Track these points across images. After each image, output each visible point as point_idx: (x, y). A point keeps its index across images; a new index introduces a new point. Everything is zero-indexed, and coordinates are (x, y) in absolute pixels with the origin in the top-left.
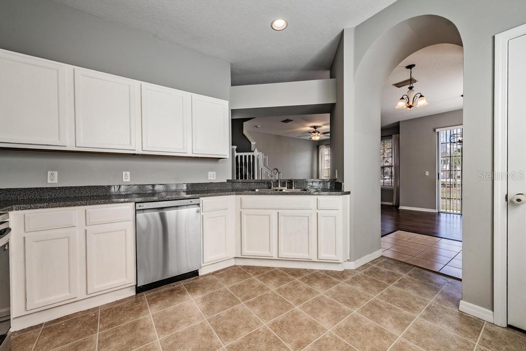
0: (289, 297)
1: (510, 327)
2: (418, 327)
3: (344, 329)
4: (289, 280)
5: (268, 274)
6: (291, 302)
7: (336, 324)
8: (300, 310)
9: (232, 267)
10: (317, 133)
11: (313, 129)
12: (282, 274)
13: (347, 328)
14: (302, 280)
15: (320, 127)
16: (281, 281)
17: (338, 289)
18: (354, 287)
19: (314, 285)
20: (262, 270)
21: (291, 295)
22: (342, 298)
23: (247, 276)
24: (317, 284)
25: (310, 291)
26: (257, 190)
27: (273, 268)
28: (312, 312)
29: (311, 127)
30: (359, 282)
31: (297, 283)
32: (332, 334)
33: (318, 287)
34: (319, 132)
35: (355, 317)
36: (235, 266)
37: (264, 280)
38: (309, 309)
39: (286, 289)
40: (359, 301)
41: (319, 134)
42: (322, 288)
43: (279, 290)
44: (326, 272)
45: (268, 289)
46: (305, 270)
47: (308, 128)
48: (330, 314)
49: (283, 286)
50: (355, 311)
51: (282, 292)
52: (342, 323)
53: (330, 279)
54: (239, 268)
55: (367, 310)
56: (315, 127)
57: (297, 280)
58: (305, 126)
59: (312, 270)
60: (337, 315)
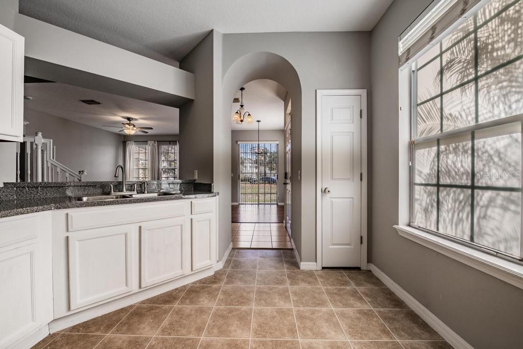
0: (184, 332)
1: (323, 268)
2: (295, 293)
3: (259, 328)
4: (166, 312)
5: (128, 318)
6: (191, 336)
7: (250, 328)
8: (208, 339)
9: (44, 341)
10: (132, 127)
11: (126, 121)
12: (151, 309)
13: (260, 326)
14: (182, 303)
15: (136, 120)
16: (158, 318)
17: (225, 294)
18: (235, 285)
19: (199, 302)
20: (114, 318)
21: (184, 328)
22: (234, 301)
23: (93, 339)
24: (202, 300)
25: (202, 311)
26: (85, 199)
27: (131, 307)
28: (222, 332)
29: (124, 118)
30: (235, 279)
31: (180, 310)
32: (255, 341)
33: (205, 302)
34: (134, 126)
35: (258, 312)
36: (51, 336)
37: (129, 330)
38: (215, 331)
39: (171, 324)
40: (249, 296)
41: (135, 128)
42: (210, 301)
43: (163, 331)
44: (200, 281)
45: (147, 340)
46: (177, 289)
47: (119, 117)
48: (237, 322)
49: (165, 323)
50: (254, 306)
51: (170, 331)
52: (253, 325)
53: (210, 287)
54: (64, 335)
55: (260, 300)
56: (129, 119)
57: (176, 305)
58: (116, 115)
59: (184, 286)
60: (243, 319)
